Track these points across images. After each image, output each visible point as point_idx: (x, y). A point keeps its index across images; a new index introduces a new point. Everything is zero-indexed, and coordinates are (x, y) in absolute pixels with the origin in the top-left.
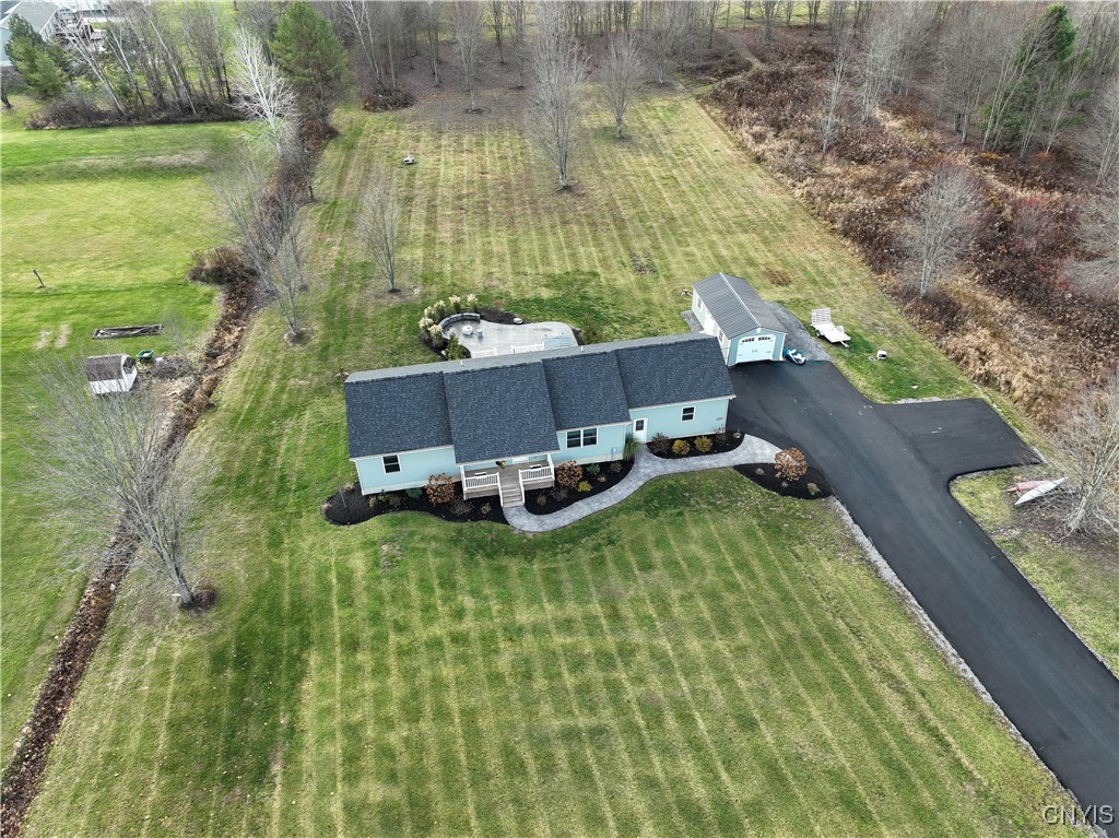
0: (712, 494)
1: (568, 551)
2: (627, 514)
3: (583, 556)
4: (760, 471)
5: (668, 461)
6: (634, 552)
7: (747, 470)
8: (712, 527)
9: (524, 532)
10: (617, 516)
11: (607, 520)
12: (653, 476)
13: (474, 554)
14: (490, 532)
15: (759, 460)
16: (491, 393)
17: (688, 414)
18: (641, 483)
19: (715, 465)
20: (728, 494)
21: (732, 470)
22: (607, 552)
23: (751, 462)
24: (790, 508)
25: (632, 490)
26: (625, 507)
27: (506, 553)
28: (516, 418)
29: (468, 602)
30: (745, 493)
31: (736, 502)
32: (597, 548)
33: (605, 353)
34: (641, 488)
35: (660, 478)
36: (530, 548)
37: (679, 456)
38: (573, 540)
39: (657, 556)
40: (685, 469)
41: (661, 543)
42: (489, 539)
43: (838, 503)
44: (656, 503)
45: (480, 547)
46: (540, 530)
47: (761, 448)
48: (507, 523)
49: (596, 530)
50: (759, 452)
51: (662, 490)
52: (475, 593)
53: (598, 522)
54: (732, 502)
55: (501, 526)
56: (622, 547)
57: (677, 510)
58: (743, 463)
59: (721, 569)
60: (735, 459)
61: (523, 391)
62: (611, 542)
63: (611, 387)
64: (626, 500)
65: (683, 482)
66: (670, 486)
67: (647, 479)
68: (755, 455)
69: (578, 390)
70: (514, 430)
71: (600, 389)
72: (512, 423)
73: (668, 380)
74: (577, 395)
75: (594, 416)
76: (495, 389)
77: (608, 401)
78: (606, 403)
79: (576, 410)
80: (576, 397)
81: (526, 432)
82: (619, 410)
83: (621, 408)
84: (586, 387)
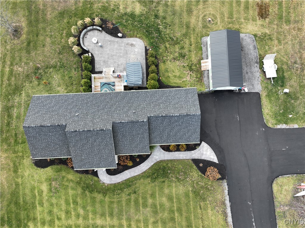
0: (179, 173)
1: (119, 194)
2: (144, 179)
3: (124, 197)
4: (201, 165)
5: (167, 153)
6: (142, 198)
7: (196, 162)
8: (174, 190)
9: (104, 183)
10: (140, 180)
11: (136, 182)
12: (158, 160)
13: (85, 191)
14: (92, 180)
15: (203, 158)
16: (88, 142)
18: (152, 164)
19: (185, 158)
20: (185, 173)
21: (190, 161)
22: (133, 196)
23: (200, 158)
24: (206, 184)
26: (144, 175)
27: (97, 192)
29: (81, 212)
30: (192, 174)
31: (187, 178)
32: (129, 195)
34: (152, 166)
35: (161, 161)
37: (171, 151)
38: (122, 189)
39: (150, 201)
40: (172, 158)
41: (153, 195)
42: (91, 184)
43: (226, 184)
44: (156, 174)
45: (87, 187)
46: (110, 183)
47: (206, 151)
48: (99, 178)
49: (130, 186)
50: (204, 153)
51: (160, 168)
52: (84, 208)
53: (132, 182)
54: (185, 178)
55: (96, 178)
56: (138, 195)
57: (163, 180)
58: (196, 158)
60: (194, 155)
61: (102, 142)
62: (135, 192)
63: (143, 138)
64: (145, 172)
65: (169, 165)
66: (163, 166)
67: (155, 161)
68: (202, 154)
69: (128, 138)
70: (98, 158)
71: (138, 138)
72: (97, 155)
73: (171, 133)
74: (128, 140)
75: (134, 150)
76: (90, 140)
77: (141, 144)
78: (140, 145)
79: (126, 147)
80: (127, 141)
81: (103, 160)
82: (145, 148)
83: (146, 147)
84: (132, 137)
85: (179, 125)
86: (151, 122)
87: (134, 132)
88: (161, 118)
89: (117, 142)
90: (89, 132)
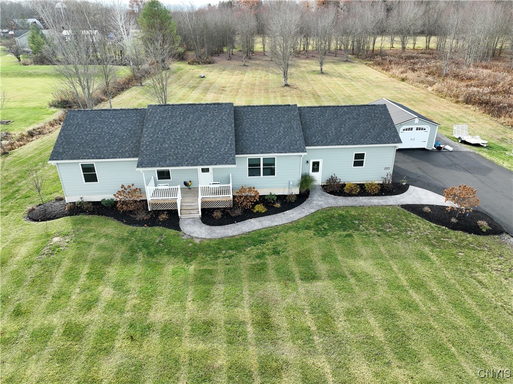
0: (381, 223)
1: (230, 257)
2: (297, 231)
3: (244, 261)
4: (427, 209)
5: (339, 198)
6: (298, 263)
7: (414, 208)
8: (382, 249)
9: (192, 238)
10: (286, 232)
11: (276, 235)
12: (325, 206)
13: (136, 252)
14: (161, 235)
15: (425, 202)
17: (359, 160)
18: (313, 211)
19: (384, 203)
20: (396, 224)
21: (400, 208)
22: (270, 261)
23: (418, 203)
24: (463, 240)
25: (304, 215)
26: (295, 226)
27: (168, 253)
28: (201, 139)
29: (106, 293)
30: (414, 225)
31: (406, 231)
32: (260, 256)
33: (289, 105)
34: (312, 214)
35: (331, 208)
36: (192, 251)
37: (350, 195)
38: (238, 248)
39: (322, 268)
40: (355, 204)
41: (328, 257)
42: (157, 241)
44: (326, 226)
46: (208, 237)
47: (427, 195)
48: (179, 229)
49: (262, 242)
50: (424, 197)
51: (332, 217)
53: (266, 235)
54: (401, 231)
55: (172, 232)
56: (287, 258)
57: (346, 233)
58: (410, 203)
59: (394, 285)
60: (402, 200)
61: (212, 120)
62: (276, 252)
63: (291, 128)
64: (297, 221)
65: (353, 213)
66: (340, 215)
67: (318, 208)
68: (421, 199)
69: (262, 128)
70: (197, 146)
71: (282, 128)
72: (197, 141)
73: (342, 129)
74: (261, 131)
75: (273, 147)
76: (188, 118)
77: (287, 137)
78: (285, 138)
79: (258, 141)
80: (259, 132)
81: (208, 149)
82: (296, 144)
83: (298, 143)
84: (270, 126)
85: (354, 118)
86: (303, 114)
87: (273, 119)
88: (319, 108)
89: (240, 134)
90: (190, 106)
